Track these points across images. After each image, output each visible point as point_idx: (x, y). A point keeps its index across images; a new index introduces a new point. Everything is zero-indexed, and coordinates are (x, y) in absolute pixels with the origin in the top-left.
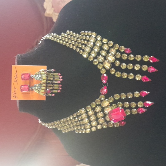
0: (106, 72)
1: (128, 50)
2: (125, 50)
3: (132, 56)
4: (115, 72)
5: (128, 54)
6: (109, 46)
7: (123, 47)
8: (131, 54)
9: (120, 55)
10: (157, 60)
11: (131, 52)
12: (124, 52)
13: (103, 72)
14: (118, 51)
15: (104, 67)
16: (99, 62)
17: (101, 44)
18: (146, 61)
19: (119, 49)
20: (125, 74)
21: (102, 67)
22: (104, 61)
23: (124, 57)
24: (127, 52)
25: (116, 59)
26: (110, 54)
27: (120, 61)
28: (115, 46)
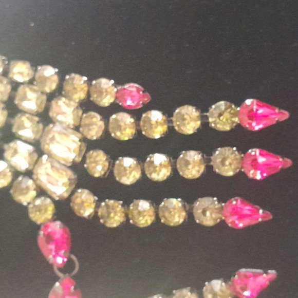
0: (54, 215)
1: (134, 94)
2: (119, 96)
3: (156, 116)
4: (98, 206)
5: (137, 114)
6: (43, 93)
7: (106, 84)
8: (147, 107)
9: (101, 123)
10: (280, 115)
11: (147, 99)
12: (115, 108)
13: (42, 213)
14: (87, 105)
15: (42, 192)
16: (16, 174)
17: (9, 87)
18: (228, 128)
19: (89, 95)
20: (144, 205)
21: (33, 193)
22: (37, 162)
23: (119, 128)
24: (129, 103)
25: (89, 145)
26: (57, 128)
27: (107, 152)
28: (67, 87)
